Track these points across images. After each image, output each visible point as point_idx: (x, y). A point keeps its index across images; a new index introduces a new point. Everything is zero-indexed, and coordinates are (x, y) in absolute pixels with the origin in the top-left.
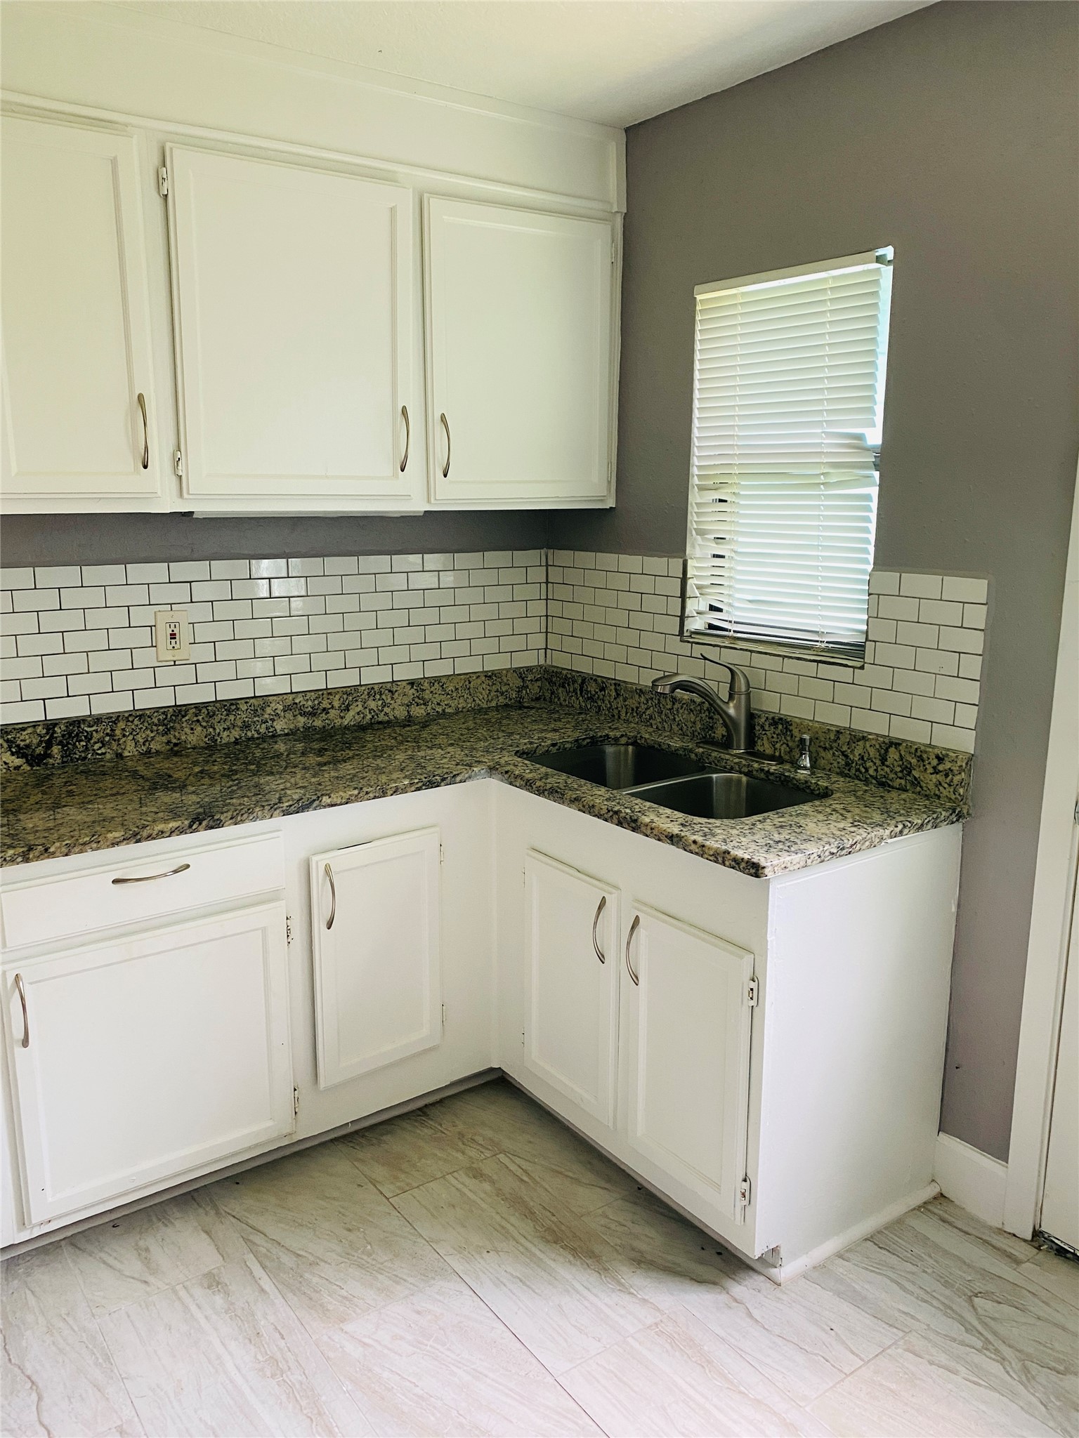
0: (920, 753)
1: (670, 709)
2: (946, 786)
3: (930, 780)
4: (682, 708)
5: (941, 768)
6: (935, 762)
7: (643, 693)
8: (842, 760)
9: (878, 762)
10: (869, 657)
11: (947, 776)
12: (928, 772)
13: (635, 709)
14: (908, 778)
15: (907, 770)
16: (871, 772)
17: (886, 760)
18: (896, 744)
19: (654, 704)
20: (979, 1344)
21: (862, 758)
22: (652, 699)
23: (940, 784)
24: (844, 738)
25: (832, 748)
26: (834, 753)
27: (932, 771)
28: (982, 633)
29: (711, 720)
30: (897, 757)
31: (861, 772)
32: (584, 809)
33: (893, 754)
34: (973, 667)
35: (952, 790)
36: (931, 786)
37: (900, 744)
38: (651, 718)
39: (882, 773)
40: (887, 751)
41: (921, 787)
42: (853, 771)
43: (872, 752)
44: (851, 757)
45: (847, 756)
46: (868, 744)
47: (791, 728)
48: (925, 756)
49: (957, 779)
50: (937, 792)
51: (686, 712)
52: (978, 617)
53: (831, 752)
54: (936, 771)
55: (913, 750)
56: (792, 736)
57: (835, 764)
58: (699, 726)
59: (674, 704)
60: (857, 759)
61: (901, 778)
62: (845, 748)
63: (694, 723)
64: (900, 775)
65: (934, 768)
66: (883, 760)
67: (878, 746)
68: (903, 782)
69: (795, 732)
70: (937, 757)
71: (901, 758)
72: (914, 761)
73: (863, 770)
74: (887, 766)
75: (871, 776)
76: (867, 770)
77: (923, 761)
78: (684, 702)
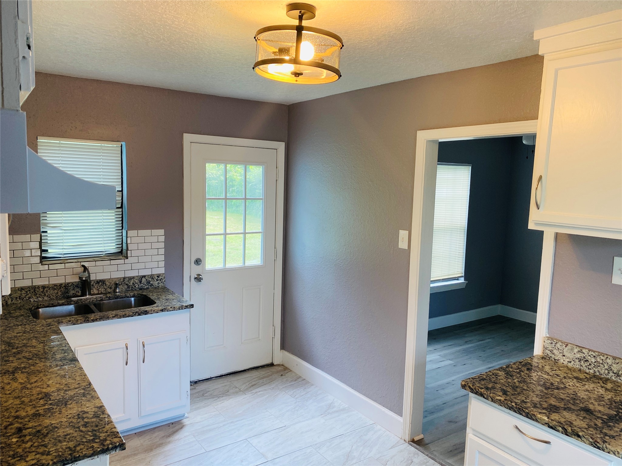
0: (152, 276)
1: (42, 292)
2: (161, 283)
3: (156, 283)
4: (49, 289)
5: (159, 279)
6: (157, 278)
7: (23, 289)
8: (126, 287)
9: (139, 283)
10: (129, 255)
11: (160, 280)
12: (155, 281)
13: (18, 298)
14: (149, 285)
15: (149, 282)
16: (137, 287)
17: (142, 282)
18: (144, 276)
19: (31, 292)
20: (217, 398)
21: (133, 284)
22: (30, 290)
23: (159, 283)
24: (126, 280)
25: (122, 284)
26: (123, 286)
27: (156, 280)
28: (164, 243)
29: (66, 290)
30: (145, 280)
31: (133, 288)
32: (120, 317)
33: (144, 280)
34: (162, 251)
35: (162, 283)
36: (156, 284)
37: (145, 276)
38: (29, 298)
39: (141, 286)
40: (141, 279)
41: (153, 286)
42: (130, 288)
43: (137, 281)
44: (129, 284)
45: (128, 285)
46: (135, 279)
47: (105, 282)
48: (154, 277)
49: (163, 281)
50: (158, 286)
51: (52, 290)
52: (162, 239)
53: (122, 285)
54: (157, 280)
55: (150, 277)
56: (106, 285)
57: (124, 288)
58: (60, 293)
59: (44, 289)
60: (131, 285)
61: (147, 285)
62: (127, 283)
63: (57, 293)
64: (146, 285)
65: (157, 279)
66: (141, 282)
67: (138, 279)
68: (147, 286)
69: (108, 283)
70: (158, 276)
71: (146, 280)
72: (150, 280)
73: (134, 287)
74: (142, 284)
75: (137, 288)
76: (135, 287)
77: (153, 279)
78: (50, 287)
